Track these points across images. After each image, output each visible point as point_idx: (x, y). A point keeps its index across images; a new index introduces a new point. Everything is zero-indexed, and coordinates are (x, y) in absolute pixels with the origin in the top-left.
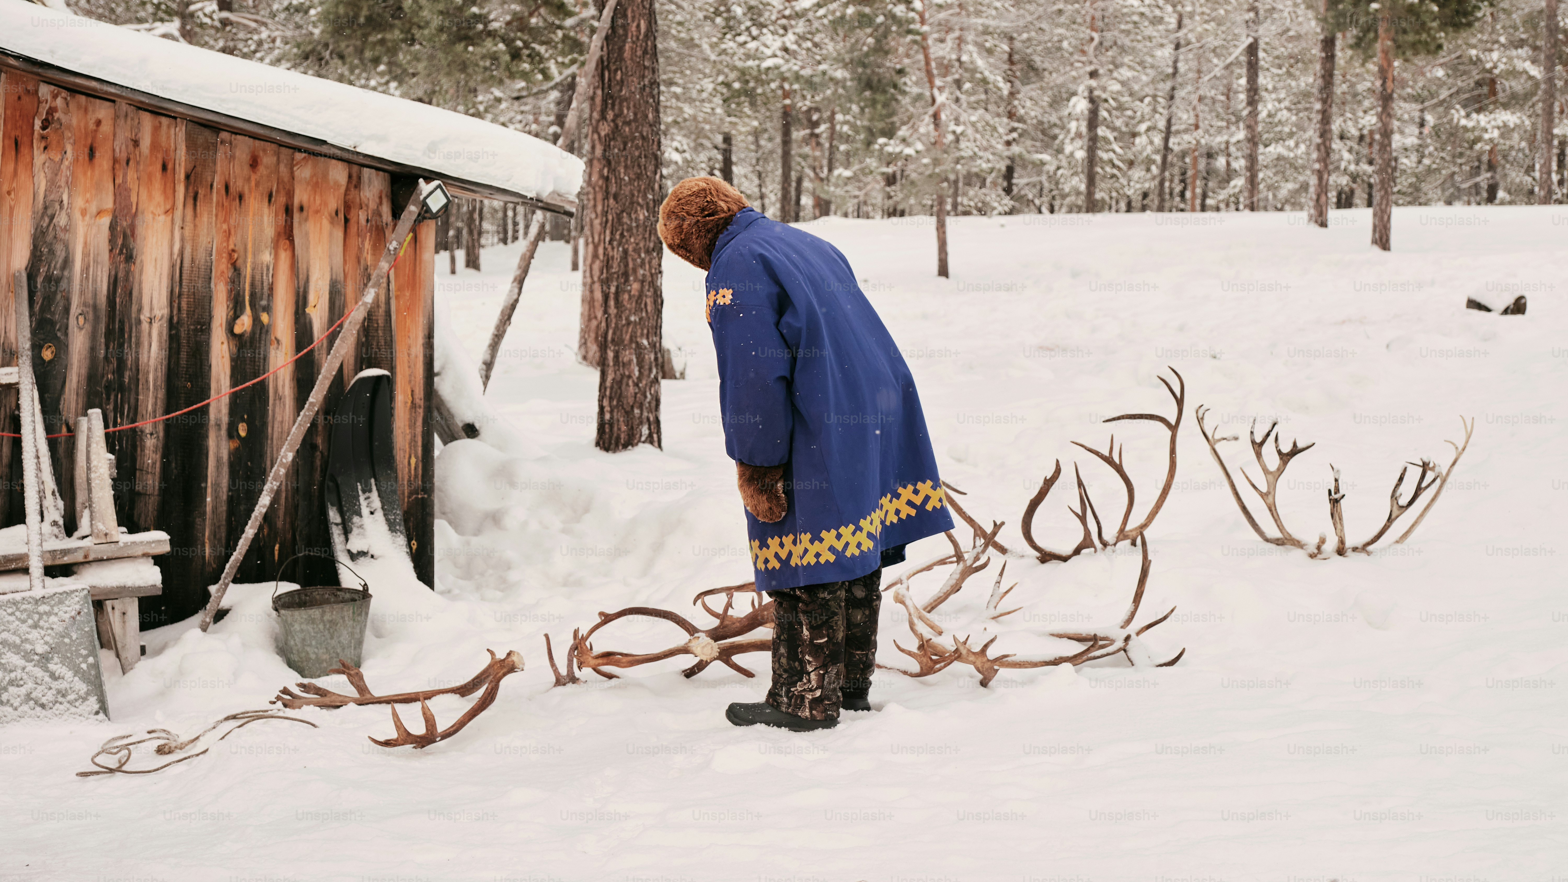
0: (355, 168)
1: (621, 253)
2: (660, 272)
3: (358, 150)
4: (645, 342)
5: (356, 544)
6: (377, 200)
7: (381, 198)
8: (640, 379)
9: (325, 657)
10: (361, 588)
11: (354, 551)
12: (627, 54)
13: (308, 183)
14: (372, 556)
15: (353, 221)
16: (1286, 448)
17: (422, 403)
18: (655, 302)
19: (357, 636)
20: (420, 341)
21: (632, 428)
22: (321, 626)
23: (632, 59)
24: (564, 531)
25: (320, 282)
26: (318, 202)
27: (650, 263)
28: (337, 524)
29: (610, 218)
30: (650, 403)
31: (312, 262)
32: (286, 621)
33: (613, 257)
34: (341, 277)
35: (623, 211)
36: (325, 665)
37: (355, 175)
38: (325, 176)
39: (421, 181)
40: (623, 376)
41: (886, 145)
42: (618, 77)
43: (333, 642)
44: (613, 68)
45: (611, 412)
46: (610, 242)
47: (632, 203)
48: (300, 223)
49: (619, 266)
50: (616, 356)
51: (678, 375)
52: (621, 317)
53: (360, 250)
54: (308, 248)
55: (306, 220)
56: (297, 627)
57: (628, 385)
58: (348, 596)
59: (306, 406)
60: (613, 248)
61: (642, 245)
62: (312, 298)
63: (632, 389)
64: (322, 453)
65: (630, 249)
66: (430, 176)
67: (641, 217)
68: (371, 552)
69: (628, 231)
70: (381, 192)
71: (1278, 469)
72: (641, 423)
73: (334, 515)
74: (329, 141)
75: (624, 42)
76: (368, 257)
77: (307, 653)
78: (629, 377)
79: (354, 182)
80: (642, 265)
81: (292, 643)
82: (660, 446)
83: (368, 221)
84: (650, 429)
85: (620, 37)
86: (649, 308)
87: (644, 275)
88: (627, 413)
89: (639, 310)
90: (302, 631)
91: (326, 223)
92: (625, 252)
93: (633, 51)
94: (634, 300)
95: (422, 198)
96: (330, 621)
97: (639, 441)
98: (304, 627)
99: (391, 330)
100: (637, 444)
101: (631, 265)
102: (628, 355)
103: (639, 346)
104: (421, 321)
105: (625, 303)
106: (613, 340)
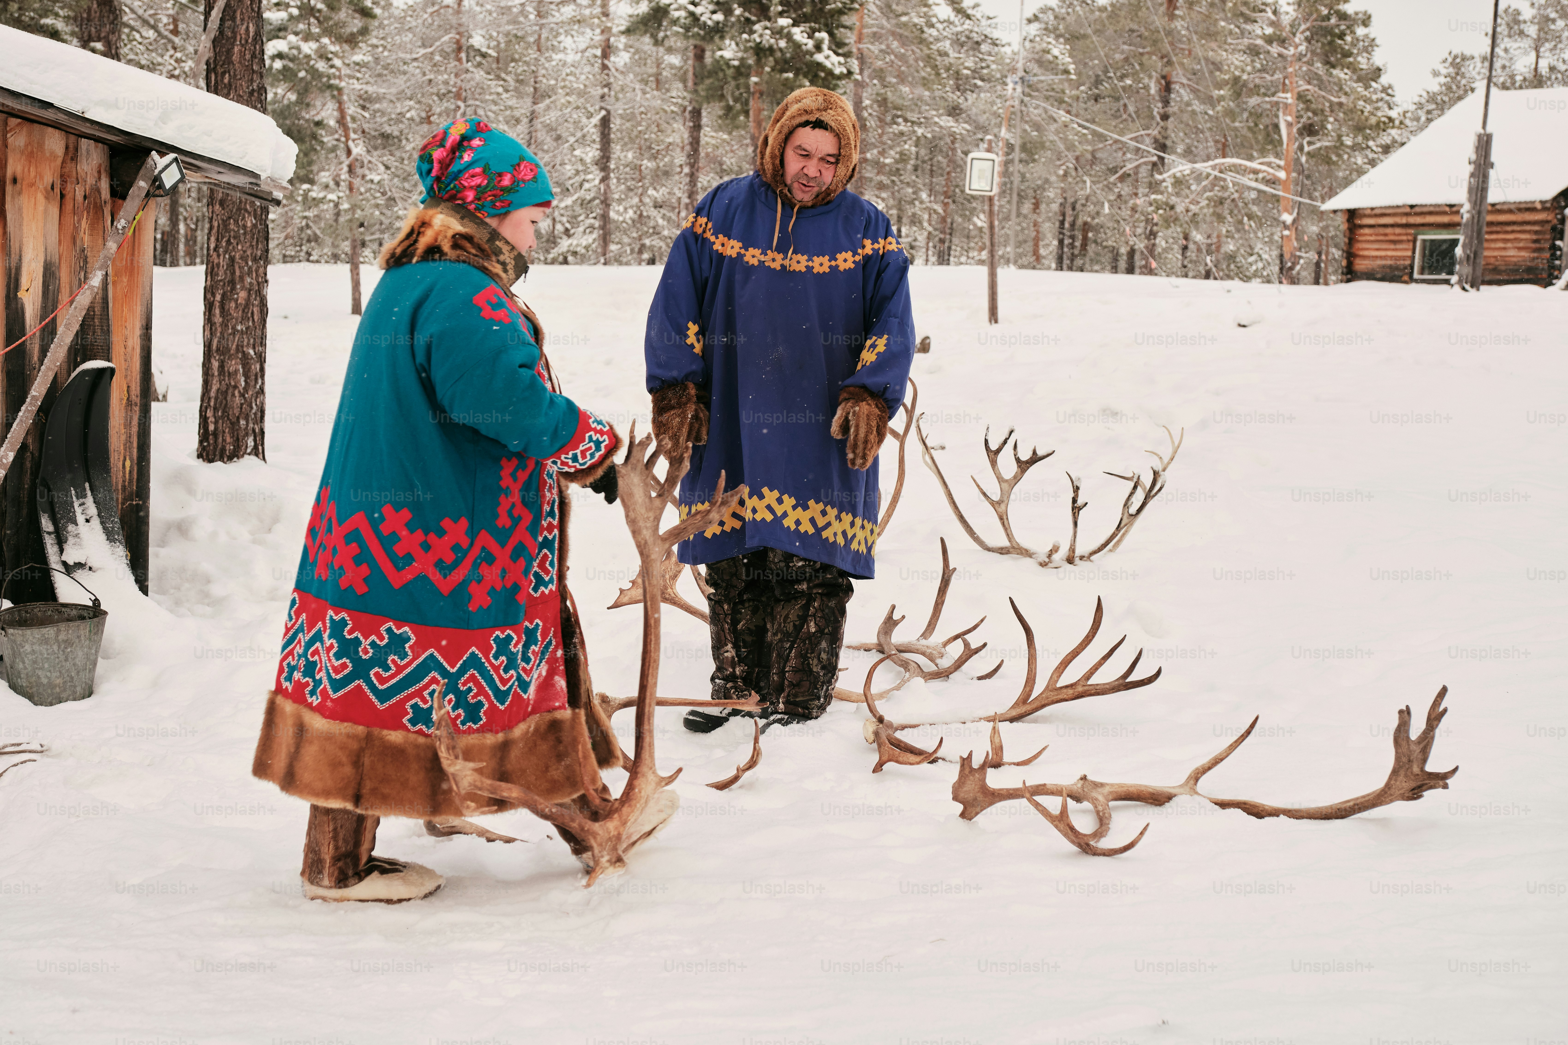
0: (72, 138)
1: (227, 260)
2: (266, 281)
3: (87, 116)
4: (252, 352)
5: (72, 555)
6: (96, 175)
7: (99, 172)
8: (246, 389)
9: (58, 681)
10: (90, 604)
11: (71, 563)
12: (235, 58)
13: (22, 153)
14: (90, 569)
15: (69, 197)
16: (1025, 456)
17: (138, 400)
18: (262, 311)
19: (92, 658)
20: (138, 332)
21: (238, 439)
22: (55, 647)
23: (240, 62)
24: (254, 542)
25: (33, 264)
26: (33, 174)
27: (257, 271)
28: (49, 533)
29: (215, 224)
30: (255, 414)
31: (25, 240)
32: (14, 641)
33: (218, 265)
34: (56, 258)
35: (230, 218)
36: (58, 690)
37: (71, 146)
38: (41, 145)
39: (154, 153)
40: (228, 386)
41: (309, 190)
42: (226, 81)
43: (68, 665)
44: (220, 70)
45: (216, 423)
46: (216, 249)
47: (239, 209)
48: (13, 197)
49: (226, 274)
50: (222, 366)
51: (160, 397)
52: (227, 326)
53: (76, 229)
54: (21, 225)
55: (20, 193)
56: (28, 648)
57: (233, 395)
58: (74, 612)
59: (28, 400)
60: (219, 256)
61: (249, 253)
62: (24, 281)
63: (238, 400)
64: (32, 453)
65: (237, 257)
66: (164, 148)
67: (249, 224)
68: (89, 564)
69: (235, 238)
70: (100, 165)
71: (1015, 477)
72: (247, 435)
73: (46, 524)
74: (56, 103)
75: (233, 44)
76: (86, 239)
77: (39, 677)
78: (235, 387)
79: (72, 154)
80: (249, 273)
81: (21, 666)
82: (264, 459)
83: (85, 197)
84: (255, 440)
85: (228, 39)
86: (256, 318)
87: (251, 283)
88: (232, 423)
89: (244, 319)
90: (33, 652)
91: (40, 197)
92: (232, 259)
93: (242, 55)
94: (241, 309)
95: (156, 172)
96: (65, 641)
97: (245, 453)
98: (36, 647)
99: (108, 319)
100: (243, 456)
101: (238, 273)
102: (234, 365)
103: (245, 355)
104: (139, 310)
105: (232, 312)
106: (218, 350)
